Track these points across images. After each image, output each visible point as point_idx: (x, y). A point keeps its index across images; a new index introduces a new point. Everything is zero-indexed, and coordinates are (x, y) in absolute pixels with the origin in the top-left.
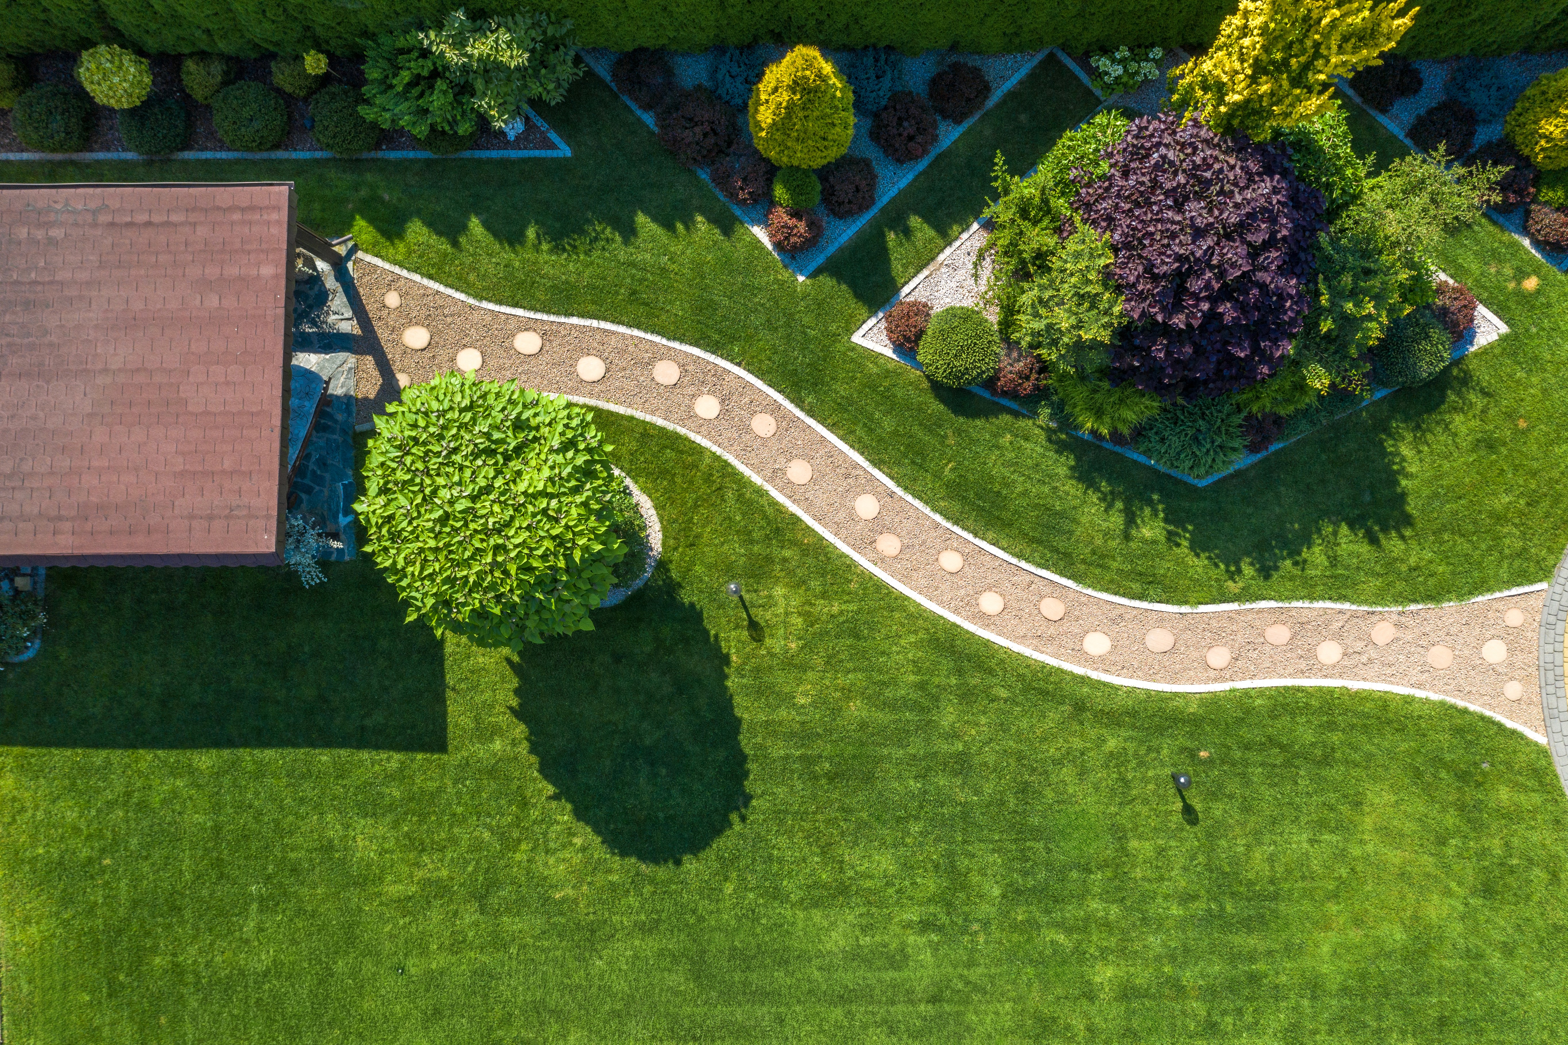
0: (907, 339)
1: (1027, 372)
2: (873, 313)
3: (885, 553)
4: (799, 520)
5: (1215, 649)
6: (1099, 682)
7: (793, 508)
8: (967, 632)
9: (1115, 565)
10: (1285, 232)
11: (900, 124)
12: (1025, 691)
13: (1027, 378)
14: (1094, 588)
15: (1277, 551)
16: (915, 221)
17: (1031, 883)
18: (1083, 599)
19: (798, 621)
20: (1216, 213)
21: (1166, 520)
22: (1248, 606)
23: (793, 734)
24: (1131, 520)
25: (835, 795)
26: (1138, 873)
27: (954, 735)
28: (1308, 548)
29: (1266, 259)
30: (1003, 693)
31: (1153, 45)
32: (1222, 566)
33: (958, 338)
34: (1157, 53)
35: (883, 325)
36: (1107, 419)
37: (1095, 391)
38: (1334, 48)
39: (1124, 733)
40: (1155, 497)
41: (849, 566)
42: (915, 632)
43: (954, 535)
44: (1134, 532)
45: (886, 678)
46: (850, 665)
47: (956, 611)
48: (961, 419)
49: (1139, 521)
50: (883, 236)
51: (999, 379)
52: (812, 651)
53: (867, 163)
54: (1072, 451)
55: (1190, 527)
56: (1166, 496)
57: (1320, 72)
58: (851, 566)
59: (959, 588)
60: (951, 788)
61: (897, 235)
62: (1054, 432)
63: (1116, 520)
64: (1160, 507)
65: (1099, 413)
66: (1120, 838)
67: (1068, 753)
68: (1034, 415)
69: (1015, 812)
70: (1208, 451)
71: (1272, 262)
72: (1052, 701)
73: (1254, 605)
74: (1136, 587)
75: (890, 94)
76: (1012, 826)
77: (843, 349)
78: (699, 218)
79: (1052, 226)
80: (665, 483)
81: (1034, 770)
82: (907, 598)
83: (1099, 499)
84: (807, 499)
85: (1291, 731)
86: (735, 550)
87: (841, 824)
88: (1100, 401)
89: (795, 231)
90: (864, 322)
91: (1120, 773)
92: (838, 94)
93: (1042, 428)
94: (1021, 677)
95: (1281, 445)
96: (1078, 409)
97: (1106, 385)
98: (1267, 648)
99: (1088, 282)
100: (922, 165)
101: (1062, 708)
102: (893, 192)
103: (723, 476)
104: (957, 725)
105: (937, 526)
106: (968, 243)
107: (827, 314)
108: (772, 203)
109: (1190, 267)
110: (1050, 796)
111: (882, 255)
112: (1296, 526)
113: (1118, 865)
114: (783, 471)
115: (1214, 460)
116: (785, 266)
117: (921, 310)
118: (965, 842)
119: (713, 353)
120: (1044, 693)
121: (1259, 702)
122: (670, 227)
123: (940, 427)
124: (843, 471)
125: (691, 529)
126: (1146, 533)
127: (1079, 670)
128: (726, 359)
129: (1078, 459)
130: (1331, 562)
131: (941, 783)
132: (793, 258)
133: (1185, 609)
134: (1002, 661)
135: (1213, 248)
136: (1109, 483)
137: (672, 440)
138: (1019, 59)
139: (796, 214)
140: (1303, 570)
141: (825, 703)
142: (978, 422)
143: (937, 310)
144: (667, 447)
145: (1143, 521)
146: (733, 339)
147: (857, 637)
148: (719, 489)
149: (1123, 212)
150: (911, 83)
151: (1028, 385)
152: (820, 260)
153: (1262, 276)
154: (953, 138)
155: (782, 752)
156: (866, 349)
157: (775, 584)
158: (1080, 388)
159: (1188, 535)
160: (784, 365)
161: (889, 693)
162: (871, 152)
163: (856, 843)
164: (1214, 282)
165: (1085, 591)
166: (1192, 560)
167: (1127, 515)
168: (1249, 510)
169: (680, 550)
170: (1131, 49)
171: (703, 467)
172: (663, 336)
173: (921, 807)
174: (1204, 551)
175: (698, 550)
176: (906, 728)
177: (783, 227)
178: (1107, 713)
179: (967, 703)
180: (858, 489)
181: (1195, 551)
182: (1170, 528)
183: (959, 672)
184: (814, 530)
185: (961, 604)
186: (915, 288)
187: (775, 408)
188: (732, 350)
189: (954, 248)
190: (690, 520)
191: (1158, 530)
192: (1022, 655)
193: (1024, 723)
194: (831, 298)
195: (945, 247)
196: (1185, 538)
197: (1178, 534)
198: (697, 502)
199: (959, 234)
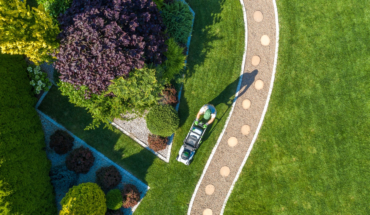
0: (164, 142)
1: (167, 92)
2: (156, 156)
3: (249, 130)
4: (244, 168)
6: (280, 36)
7: (240, 170)
8: (272, 92)
9: (233, 40)
10: (97, 10)
11: (80, 165)
12: (291, 65)
13: (169, 91)
14: (244, 46)
16: (116, 148)
17: (364, 45)
18: (249, 50)
19: (284, 159)
20: (94, 41)
21: (212, 24)
23: (329, 151)
24: (215, 38)
25: (349, 129)
26: (350, 5)
27: (315, 89)
29: (110, 16)
30: (293, 72)
31: (27, 71)
33: (160, 123)
34: (30, 69)
35: (160, 152)
36: (180, 58)
37: (170, 65)
38: (15, 11)
39: (298, 22)
40: (203, 30)
41: (258, 143)
42: (278, 112)
44: (219, 36)
45: (299, 120)
46: (297, 135)
47: (266, 98)
48: (190, 112)
49: (214, 35)
50: (125, 160)
51: (172, 103)
52: (295, 151)
53: (97, 173)
54: (193, 66)
55: (212, 14)
56: (202, 26)
57: (26, 14)
58: (257, 143)
59: (256, 99)
60: (335, 85)
61: (123, 154)
62: (187, 75)
63: (216, 43)
64: (207, 27)
66: (339, 15)
67: (311, 42)
68: (182, 85)
69: (338, 58)
70: (183, 15)
71: (110, 13)
72: (292, 53)
74: (239, 30)
76: (344, 58)
77: (173, 165)
79: (110, 99)
81: (320, 54)
82: (265, 118)
83: (209, 52)
84: (235, 166)
86: (262, 190)
87: (359, 124)
88: (173, 62)
89: (131, 197)
90: (160, 159)
91: (313, 21)
92: (75, 198)
93: (186, 80)
94: (285, 67)
96: (178, 70)
97: (167, 61)
99: (132, 83)
100: (93, 150)
101: (294, 49)
102: (107, 159)
103: (234, 201)
104: (310, 88)
105: (234, 113)
106: (120, 125)
107: (160, 175)
108: (122, 207)
110: (329, 46)
111: (133, 158)
113: (349, 14)
114: (226, 178)
115: (186, 12)
116: (145, 195)
117: (151, 138)
118: (354, 75)
120: (290, 57)
124: (221, 154)
125: (258, 210)
126: (218, 31)
127: (277, 45)
128: (187, 211)
129: (195, 63)
131: (334, 89)
132: (141, 193)
133: (244, 10)
134: (281, 76)
135: (109, 39)
136: (203, 49)
138: (43, 120)
139: (125, 198)
141: (314, 142)
142: (190, 105)
143: (149, 132)
145: (214, 33)
146: (179, 210)
147: (285, 134)
148: (239, 202)
149: (101, 77)
150: (62, 161)
151: (172, 90)
152: (139, 182)
153: (117, 16)
154: (80, 140)
155: (337, 154)
156: (171, 156)
157: (271, 171)
158: (170, 71)
159: (215, 15)
160: (184, 187)
161: (304, 117)
162: (93, 171)
163: (365, 117)
164: (124, 35)
165: (246, 49)
166: (224, 11)
167: (213, 40)
170: (31, 80)
171: (232, 210)
173: (345, 95)
174: (220, 7)
175: (266, 205)
176: (316, 107)
177: (131, 202)
178: (291, 30)
179: (301, 86)
180: (227, 147)
181: (221, 11)
182: (214, 22)
183: (289, 91)
184: (247, 161)
185: (262, 97)
186: (142, 141)
187: (203, 186)
188: (183, 209)
189: (123, 130)
190: (254, 211)
191: (216, 27)
192: (277, 68)
193: (303, 62)
194: (154, 174)
195: (124, 133)
196: (217, 15)
197: (216, 19)
198: (247, 210)
199: (117, 129)
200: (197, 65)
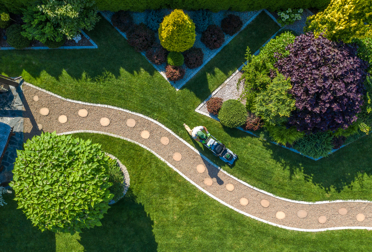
0: (215, 111)
1: (256, 122)
2: (202, 101)
3: (207, 185)
4: (177, 173)
5: (321, 217)
6: (281, 229)
7: (175, 169)
8: (236, 212)
9: (286, 188)
10: (358, 78)
11: (212, 36)
12: (256, 232)
13: (256, 124)
14: (279, 196)
15: (343, 183)
16: (217, 70)
18: (276, 200)
19: (177, 209)
21: (304, 173)
22: (333, 202)
23: (176, 248)
24: (292, 173)
28: (353, 182)
30: (248, 233)
31: (299, 8)
32: (324, 188)
33: (233, 111)
34: (301, 11)
35: (206, 106)
36: (285, 139)
37: (281, 130)
39: (290, 246)
40: (300, 164)
41: (195, 189)
42: (218, 212)
43: (231, 178)
44: (293, 177)
45: (208, 228)
46: (195, 224)
47: (232, 205)
48: (233, 138)
49: (295, 173)
50: (206, 75)
51: (247, 125)
52: (182, 219)
53: (200, 50)
54: (272, 149)
55: (312, 175)
56: (304, 164)
58: (196, 189)
59: (233, 196)
61: (210, 74)
62: (265, 142)
63: (287, 173)
64: (302, 168)
65: (282, 137)
68: (258, 136)
70: (320, 150)
71: (353, 89)
72: (265, 235)
73: (334, 201)
74: (294, 195)
75: (208, 25)
77: (192, 114)
78: (142, 69)
79: (267, 73)
80: (131, 161)
82: (215, 200)
83: (281, 165)
84: (180, 166)
85: (348, 245)
86: (156, 185)
88: (283, 133)
89: (175, 74)
90: (199, 105)
92: (190, 26)
94: (255, 227)
95: (344, 146)
96: (275, 136)
97: (285, 128)
98: (339, 216)
99: (282, 95)
100: (219, 50)
101: (268, 238)
102: (209, 60)
103: (151, 159)
104: (232, 244)
105: (225, 175)
106: (235, 77)
107: (186, 102)
108: (167, 64)
109: (322, 91)
111: (205, 82)
112: (349, 174)
114: (172, 157)
115: (322, 153)
116: (172, 86)
117: (219, 101)
119: (147, 116)
120: (262, 233)
121: (336, 235)
122: (132, 72)
123: (226, 141)
124: (192, 156)
125: (140, 177)
126: (297, 177)
127: (274, 225)
128: (152, 118)
129: (273, 151)
130: (361, 187)
132: (175, 83)
133: (310, 203)
134: (248, 222)
135: (332, 84)
136: (284, 159)
137: (133, 146)
138: (252, 13)
139: (175, 68)
140: (351, 189)
141: (187, 237)
142: (239, 139)
143: (225, 100)
144: (131, 149)
145: (296, 173)
146: (154, 111)
148: (150, 163)
149: (295, 70)
150: (215, 22)
151: (257, 127)
152: (184, 83)
153: (349, 94)
154: (230, 41)
156: (200, 114)
157: (169, 196)
159: (312, 178)
160: (172, 120)
161: (209, 234)
162: (201, 46)
164: (331, 97)
165: (276, 197)
166: (313, 186)
167: (291, 171)
168: (333, 169)
169: (136, 184)
170: (292, 10)
171: (144, 156)
172: (130, 110)
174: (317, 183)
175: (142, 185)
176: (215, 246)
177: (171, 73)
178: (285, 240)
179: (236, 237)
180: (198, 163)
181: (314, 183)
182: (305, 175)
183: (233, 226)
184: (182, 177)
185: (233, 202)
186: (217, 93)
187: (169, 135)
188: (154, 115)
189: (230, 79)
190: (140, 174)
191: (301, 176)
192: (255, 220)
193: (256, 244)
194: (188, 97)
195: (227, 79)
196: (311, 179)
197: (308, 177)
198: (142, 168)
199: (232, 74)
200: (272, 153)
